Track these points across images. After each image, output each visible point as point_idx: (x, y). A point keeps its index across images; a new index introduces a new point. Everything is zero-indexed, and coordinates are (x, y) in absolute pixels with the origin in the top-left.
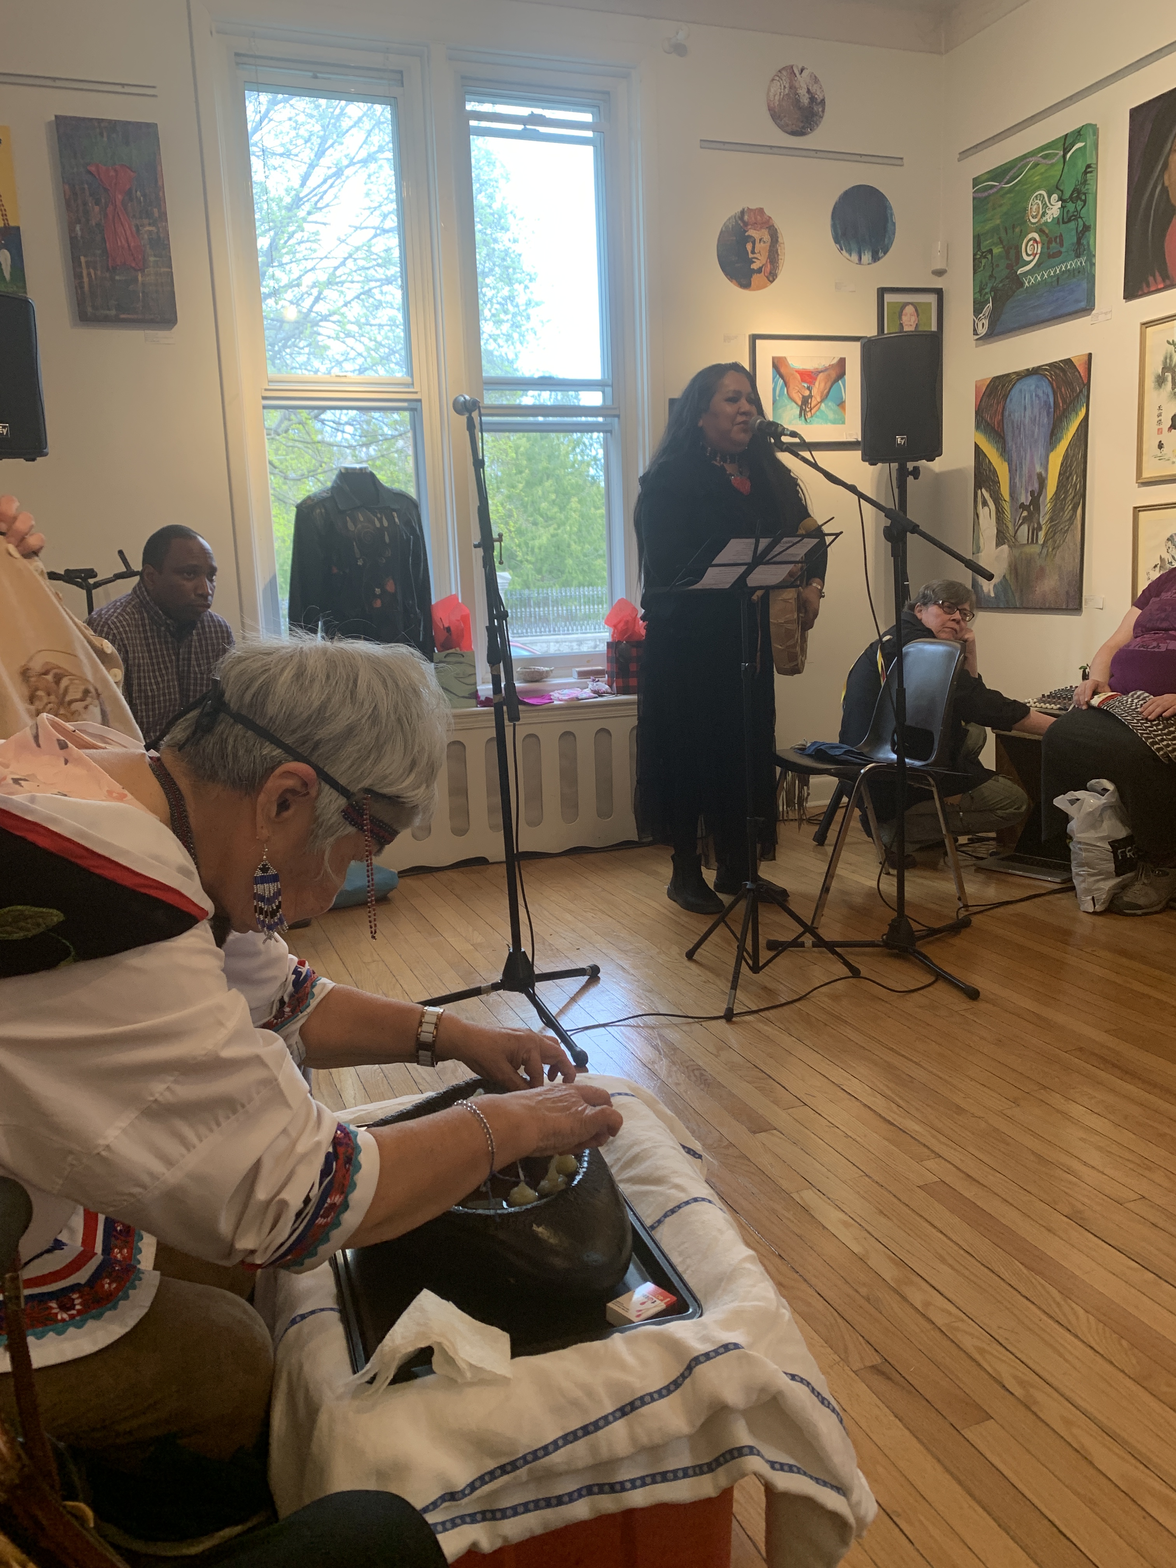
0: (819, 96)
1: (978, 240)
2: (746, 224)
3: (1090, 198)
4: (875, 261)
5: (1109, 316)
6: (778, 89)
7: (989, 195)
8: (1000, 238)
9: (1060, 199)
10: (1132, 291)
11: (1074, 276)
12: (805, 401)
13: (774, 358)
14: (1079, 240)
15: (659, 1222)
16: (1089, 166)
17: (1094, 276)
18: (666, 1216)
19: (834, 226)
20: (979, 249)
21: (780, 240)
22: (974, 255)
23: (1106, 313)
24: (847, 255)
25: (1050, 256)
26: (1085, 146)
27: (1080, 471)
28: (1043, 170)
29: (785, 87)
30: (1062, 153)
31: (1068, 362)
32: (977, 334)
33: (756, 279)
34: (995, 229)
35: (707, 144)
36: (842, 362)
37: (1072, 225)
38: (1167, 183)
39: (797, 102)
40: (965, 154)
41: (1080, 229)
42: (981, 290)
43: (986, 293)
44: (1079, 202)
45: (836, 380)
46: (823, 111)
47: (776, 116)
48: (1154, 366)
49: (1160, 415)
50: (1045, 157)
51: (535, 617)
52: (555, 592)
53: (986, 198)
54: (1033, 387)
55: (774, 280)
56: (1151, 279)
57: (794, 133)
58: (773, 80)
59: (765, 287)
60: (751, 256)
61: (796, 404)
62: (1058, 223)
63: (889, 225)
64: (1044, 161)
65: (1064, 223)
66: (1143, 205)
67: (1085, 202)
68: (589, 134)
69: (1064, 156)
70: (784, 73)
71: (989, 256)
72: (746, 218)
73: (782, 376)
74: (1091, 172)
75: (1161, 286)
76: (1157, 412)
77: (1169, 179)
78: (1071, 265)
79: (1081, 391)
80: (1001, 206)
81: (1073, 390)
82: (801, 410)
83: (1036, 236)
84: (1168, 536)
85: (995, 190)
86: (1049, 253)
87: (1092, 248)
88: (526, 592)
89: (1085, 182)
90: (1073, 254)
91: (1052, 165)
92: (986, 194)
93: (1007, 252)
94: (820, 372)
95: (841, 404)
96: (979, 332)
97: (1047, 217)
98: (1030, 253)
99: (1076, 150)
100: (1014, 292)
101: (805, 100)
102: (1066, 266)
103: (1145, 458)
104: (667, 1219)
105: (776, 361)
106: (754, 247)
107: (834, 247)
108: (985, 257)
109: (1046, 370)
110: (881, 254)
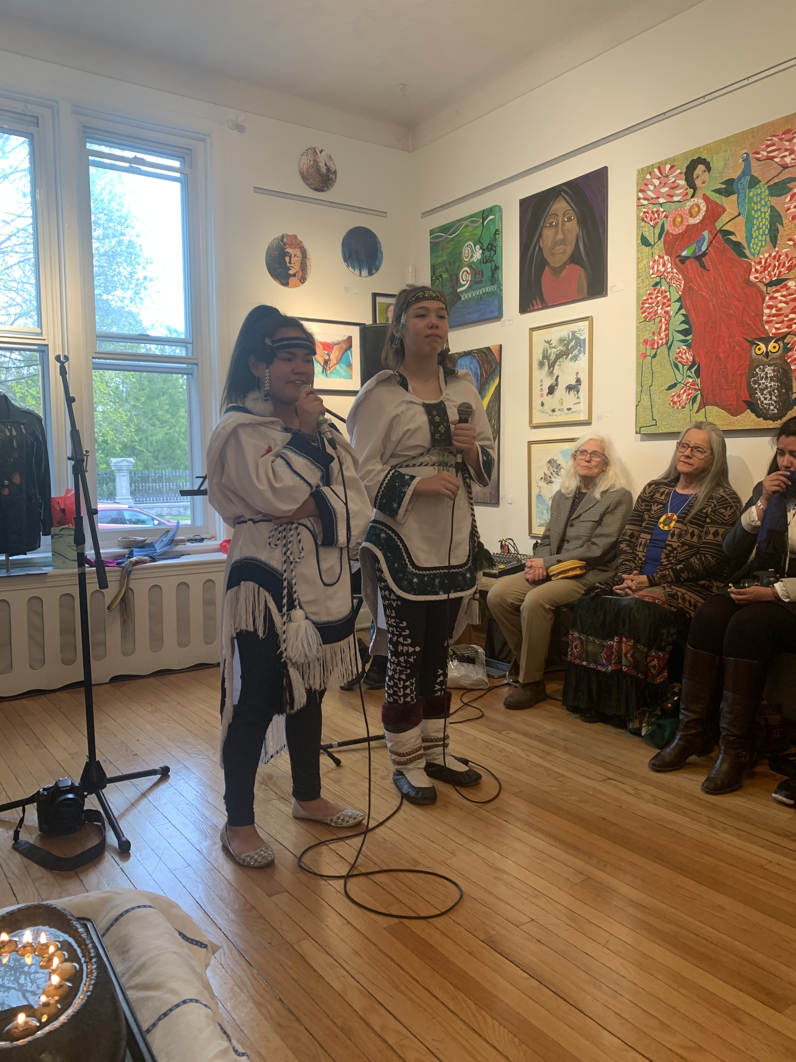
0: (333, 169)
1: (433, 268)
2: (285, 244)
3: (498, 250)
4: (370, 276)
5: (511, 322)
6: (306, 162)
7: (440, 241)
8: (447, 269)
9: (481, 248)
10: (525, 308)
11: (490, 296)
12: (326, 362)
14: (493, 275)
15: (154, 1025)
16: (497, 230)
17: (502, 297)
18: (159, 1019)
19: (343, 251)
20: (434, 274)
21: (308, 256)
22: (432, 277)
23: (509, 321)
24: (352, 270)
25: (477, 283)
26: (495, 218)
27: (496, 417)
28: (471, 229)
29: (310, 160)
30: (481, 221)
31: (488, 349)
33: (292, 280)
34: (444, 263)
35: (258, 190)
36: (350, 339)
37: (488, 265)
38: (541, 246)
39: (318, 170)
40: (425, 214)
41: (493, 268)
44: (492, 252)
45: (346, 351)
46: (336, 178)
47: (304, 177)
48: (538, 356)
49: (541, 385)
50: (472, 222)
51: (153, 490)
52: (167, 472)
53: (438, 243)
54: (468, 363)
55: (304, 282)
56: (534, 302)
57: (316, 189)
58: (302, 155)
59: (298, 286)
60: (288, 265)
61: (320, 364)
62: (480, 263)
63: (379, 253)
64: (471, 224)
65: (483, 263)
66: (528, 258)
67: (495, 251)
68: (178, 175)
69: (483, 223)
70: (310, 151)
71: (440, 279)
72: (285, 240)
74: (498, 234)
75: (540, 307)
76: (540, 384)
77: (543, 244)
78: (489, 289)
79: (496, 367)
80: (446, 248)
81: (491, 366)
82: (324, 368)
83: (467, 269)
84: (548, 460)
85: (443, 238)
86: (475, 281)
87: (500, 280)
88: (146, 472)
89: (495, 240)
90: (489, 283)
91: (476, 227)
92: (438, 240)
93: (451, 276)
94: (335, 344)
95: (350, 366)
97: (474, 258)
98: (464, 279)
99: (490, 220)
100: (456, 302)
101: (324, 170)
102: (486, 290)
103: (534, 411)
104: (161, 1023)
106: (290, 259)
107: (344, 264)
108: (438, 279)
109: (475, 353)
110: (374, 271)
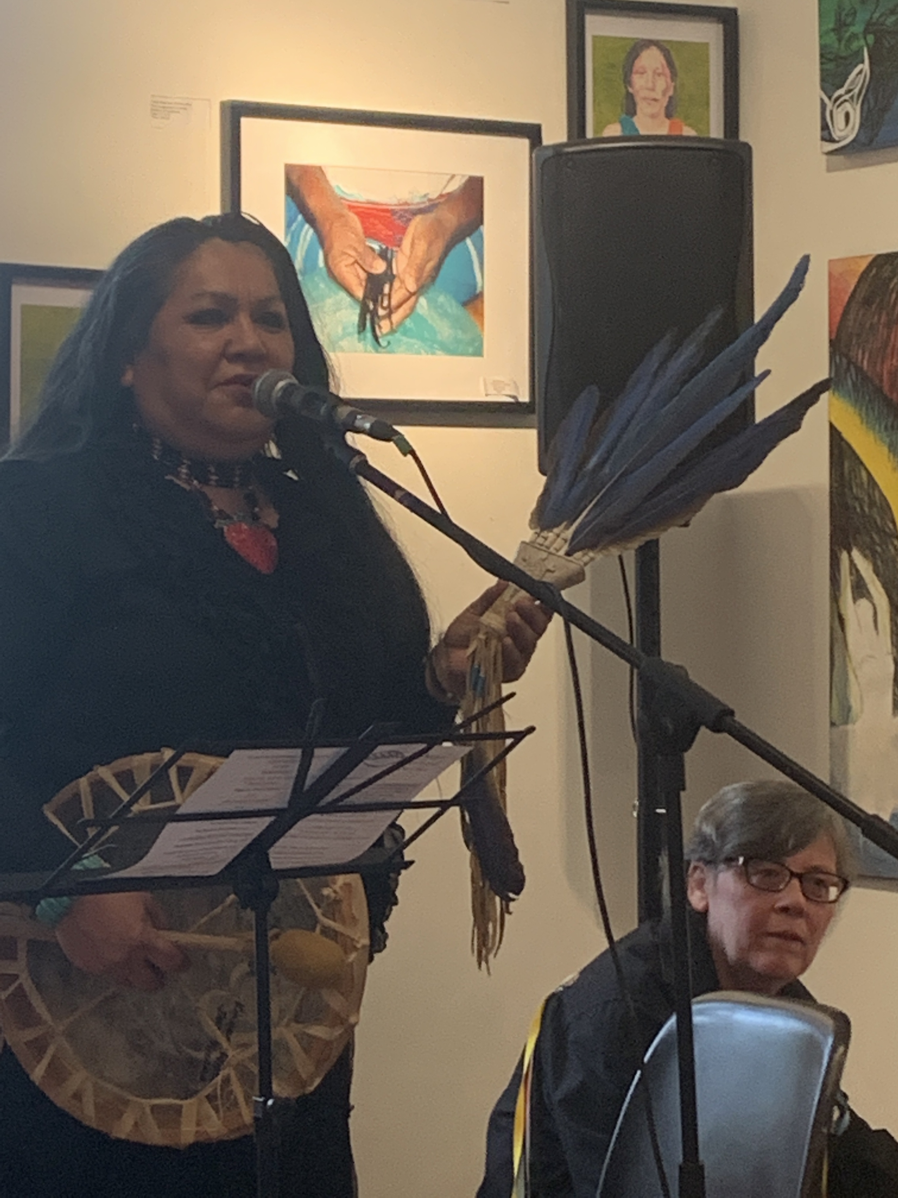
12: (375, 286)
13: (289, 170)
32: (832, 140)
36: (474, 188)
42: (840, 26)
43: (854, 36)
45: (458, 237)
61: (351, 294)
73: (310, 220)
82: (365, 311)
94: (416, 213)
95: (472, 302)
96: (836, 135)
105: (294, 178)
